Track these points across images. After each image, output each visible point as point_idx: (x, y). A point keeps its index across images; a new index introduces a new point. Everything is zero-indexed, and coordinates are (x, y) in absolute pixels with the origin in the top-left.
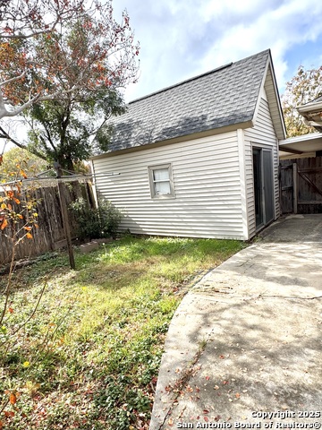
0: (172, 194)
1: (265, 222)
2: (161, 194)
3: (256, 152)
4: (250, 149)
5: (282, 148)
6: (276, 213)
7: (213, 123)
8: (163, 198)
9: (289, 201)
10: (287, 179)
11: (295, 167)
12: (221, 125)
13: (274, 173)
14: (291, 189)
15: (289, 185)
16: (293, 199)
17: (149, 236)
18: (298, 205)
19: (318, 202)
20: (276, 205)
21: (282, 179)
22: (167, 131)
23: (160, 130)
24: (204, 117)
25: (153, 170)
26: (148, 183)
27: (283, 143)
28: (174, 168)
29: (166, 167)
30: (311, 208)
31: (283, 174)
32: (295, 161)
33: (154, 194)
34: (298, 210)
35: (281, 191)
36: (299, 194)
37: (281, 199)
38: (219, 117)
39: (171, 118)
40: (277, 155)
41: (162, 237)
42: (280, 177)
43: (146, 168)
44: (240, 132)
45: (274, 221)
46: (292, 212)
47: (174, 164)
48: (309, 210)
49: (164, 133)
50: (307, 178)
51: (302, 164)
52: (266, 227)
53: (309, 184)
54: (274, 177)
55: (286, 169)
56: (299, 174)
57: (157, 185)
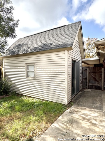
0: (35, 77)
1: (75, 93)
2: (30, 76)
3: (73, 62)
4: (70, 60)
5: (83, 62)
6: (80, 88)
7: (54, 46)
8: (31, 79)
9: (85, 83)
10: (85, 74)
11: (88, 70)
12: (57, 48)
13: (80, 72)
14: (86, 78)
15: (85, 77)
16: (87, 82)
17: (23, 95)
18: (89, 85)
19: (96, 85)
20: (80, 85)
21: (83, 74)
22: (35, 49)
23: (32, 48)
24: (51, 44)
25: (28, 65)
26: (25, 71)
27: (84, 60)
28: (37, 65)
29: (33, 64)
30: (94, 87)
31: (83, 72)
32: (88, 67)
33: (27, 76)
34: (89, 87)
35: (82, 79)
36: (89, 81)
37: (83, 82)
38: (57, 44)
39: (38, 43)
40: (81, 65)
41: (29, 97)
42: (82, 73)
43: (25, 64)
44: (66, 52)
45: (79, 92)
46: (86, 88)
47: (36, 63)
48: (93, 88)
49: (33, 49)
50: (92, 75)
51: (91, 69)
52: (76, 95)
53: (93, 77)
54: (80, 73)
55: (85, 70)
56: (89, 73)
57: (29, 72)
